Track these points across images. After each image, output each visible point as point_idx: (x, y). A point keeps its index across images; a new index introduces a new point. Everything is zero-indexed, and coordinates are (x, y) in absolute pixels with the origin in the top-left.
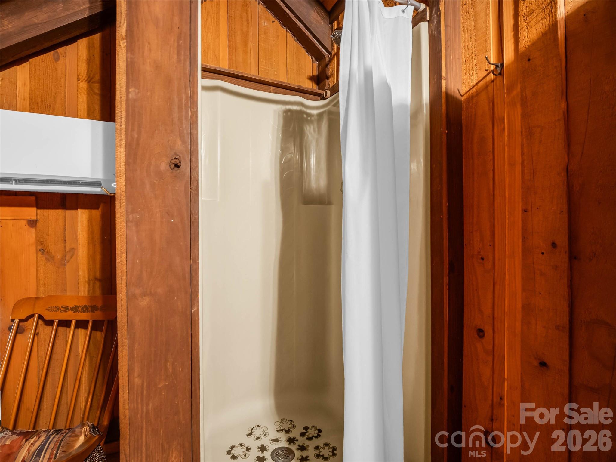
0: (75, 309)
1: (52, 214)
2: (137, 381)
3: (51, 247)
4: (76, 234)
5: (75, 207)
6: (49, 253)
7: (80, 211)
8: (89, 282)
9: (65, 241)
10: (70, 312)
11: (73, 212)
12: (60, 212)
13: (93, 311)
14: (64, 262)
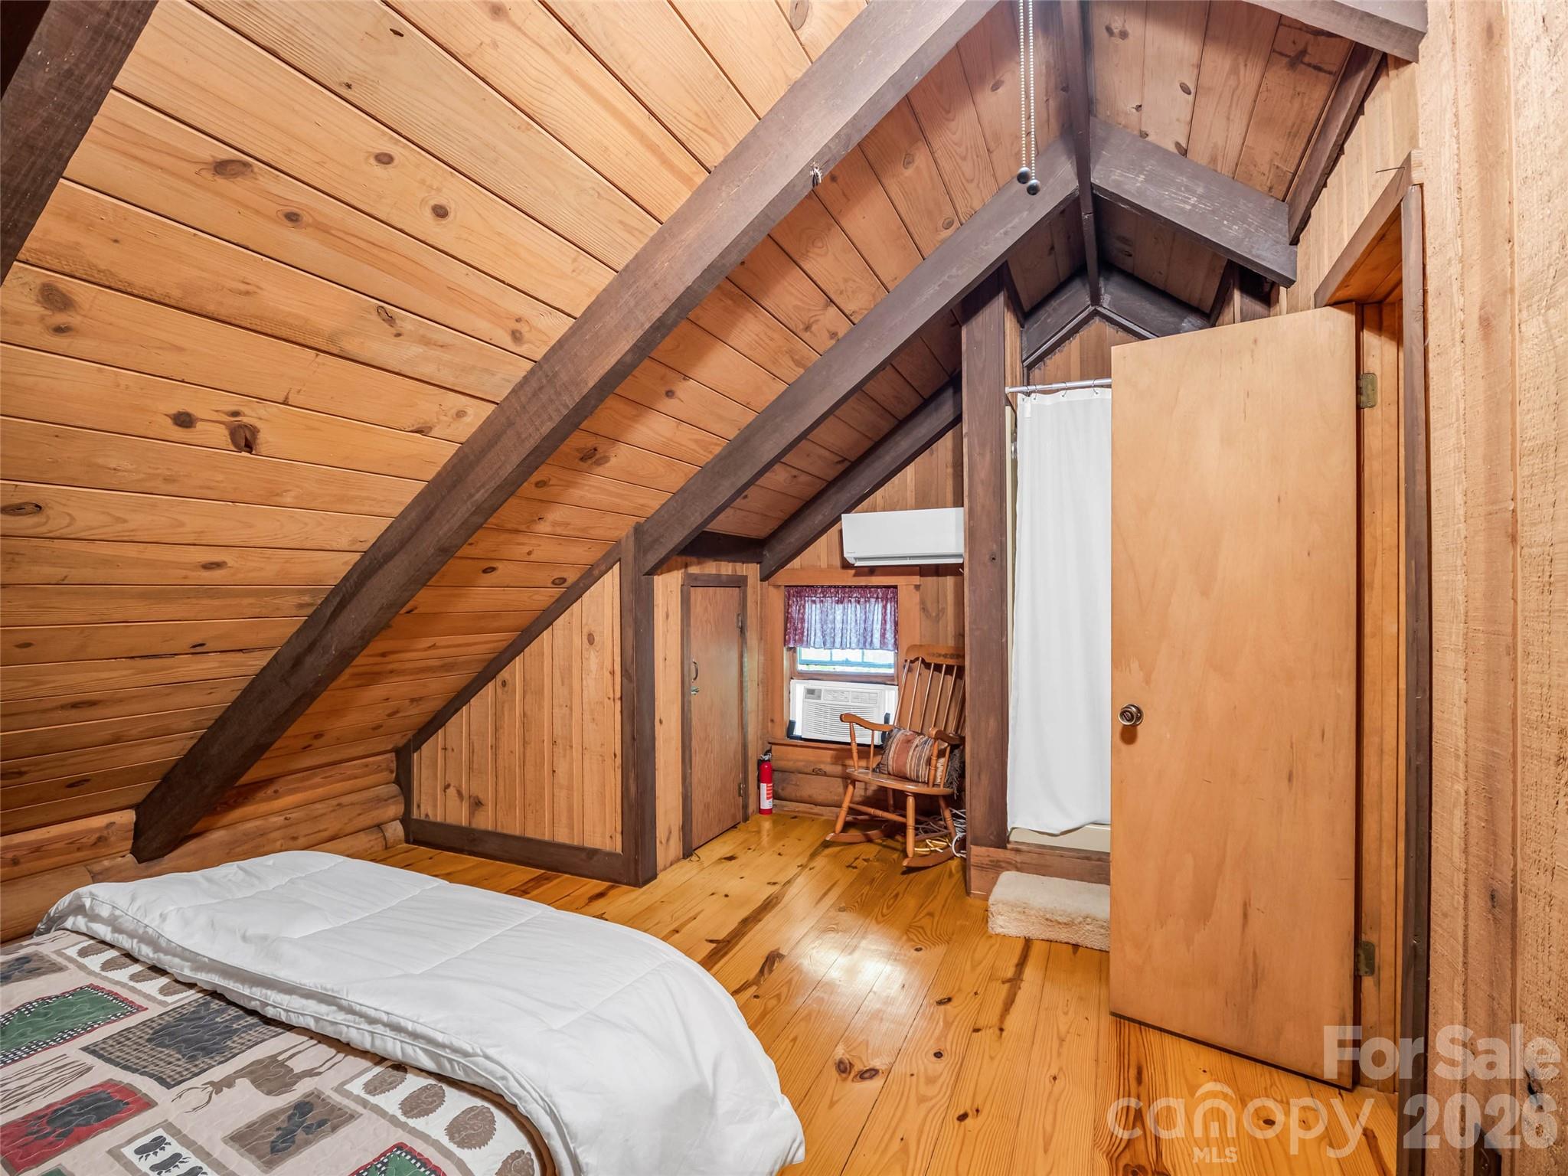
0: (945, 656)
1: (929, 579)
2: (974, 674)
3: (929, 606)
4: (946, 597)
5: (945, 575)
6: (928, 611)
7: (948, 577)
8: (955, 636)
9: (938, 602)
10: (942, 658)
11: (944, 578)
12: (935, 578)
13: (957, 658)
14: (937, 619)
